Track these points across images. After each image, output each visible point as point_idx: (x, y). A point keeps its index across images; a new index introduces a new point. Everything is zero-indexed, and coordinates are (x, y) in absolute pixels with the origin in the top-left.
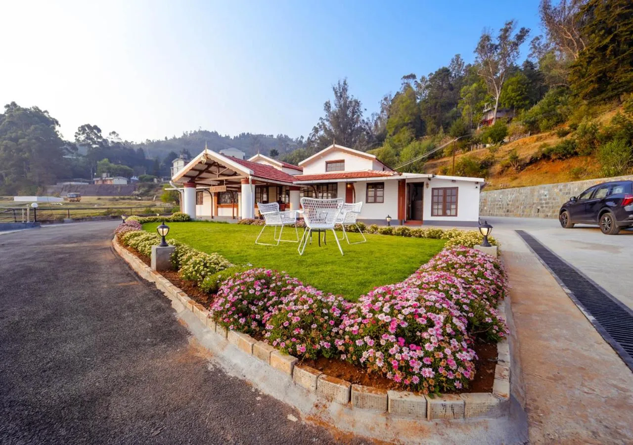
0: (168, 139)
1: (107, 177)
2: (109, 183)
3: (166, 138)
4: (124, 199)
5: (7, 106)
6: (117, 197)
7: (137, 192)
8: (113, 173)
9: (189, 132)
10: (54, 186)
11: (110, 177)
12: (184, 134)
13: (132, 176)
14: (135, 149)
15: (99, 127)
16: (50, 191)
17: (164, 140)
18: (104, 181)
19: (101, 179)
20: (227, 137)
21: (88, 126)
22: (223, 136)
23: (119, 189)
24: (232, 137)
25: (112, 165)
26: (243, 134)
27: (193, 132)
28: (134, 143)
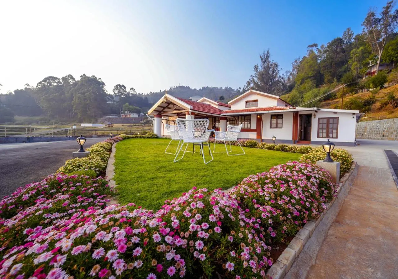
0: (162, 91)
1: (128, 113)
2: (128, 116)
3: (161, 91)
4: (135, 126)
5: (82, 76)
6: (132, 125)
7: (142, 122)
8: (131, 111)
9: (173, 87)
10: (102, 118)
11: (130, 113)
12: (171, 88)
13: (141, 113)
14: (143, 98)
15: (125, 85)
16: (99, 121)
17: (159, 92)
18: (126, 115)
19: (125, 115)
20: (195, 89)
21: (119, 85)
22: (193, 89)
23: (133, 120)
24: (198, 89)
25: (131, 107)
26: (204, 87)
27: (175, 87)
28: (143, 94)
